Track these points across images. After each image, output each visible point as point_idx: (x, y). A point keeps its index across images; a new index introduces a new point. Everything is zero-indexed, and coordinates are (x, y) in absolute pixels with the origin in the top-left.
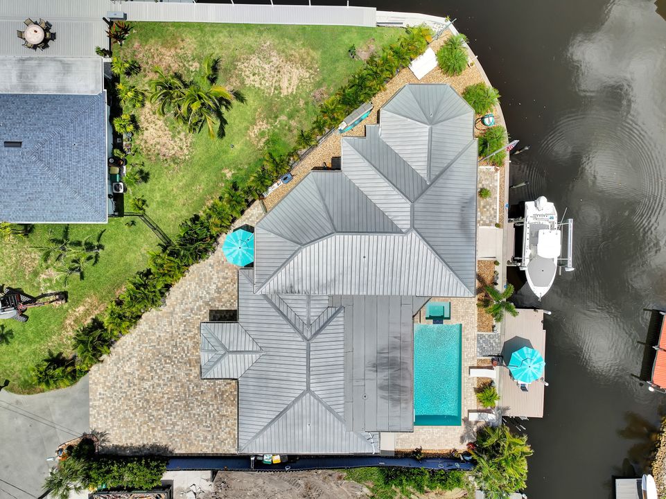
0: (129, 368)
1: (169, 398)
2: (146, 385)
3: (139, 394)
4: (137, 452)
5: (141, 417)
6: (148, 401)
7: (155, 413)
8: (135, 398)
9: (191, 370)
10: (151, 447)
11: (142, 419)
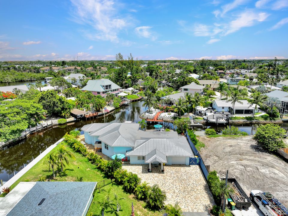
0: (169, 196)
1: (182, 185)
2: (176, 191)
3: (182, 193)
4: (211, 195)
5: (193, 193)
6: (184, 191)
7: (190, 189)
8: (184, 195)
9: (168, 179)
10: (206, 190)
11: (194, 193)
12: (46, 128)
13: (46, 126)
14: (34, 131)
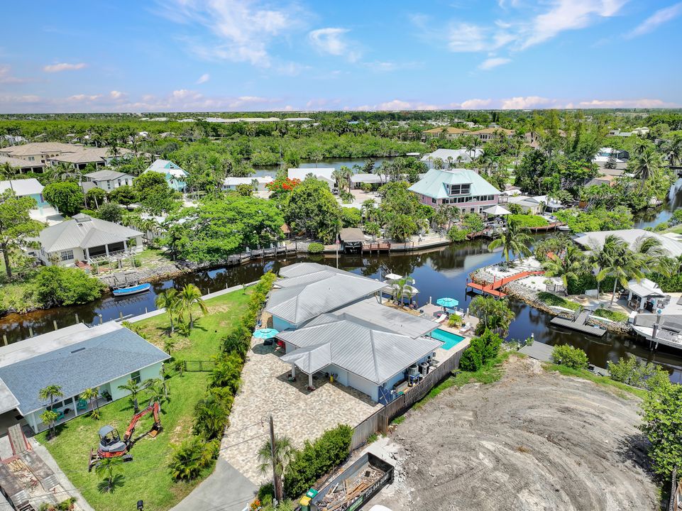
1: (301, 427)
12: (282, 254)
13: (284, 252)
14: (259, 255)
